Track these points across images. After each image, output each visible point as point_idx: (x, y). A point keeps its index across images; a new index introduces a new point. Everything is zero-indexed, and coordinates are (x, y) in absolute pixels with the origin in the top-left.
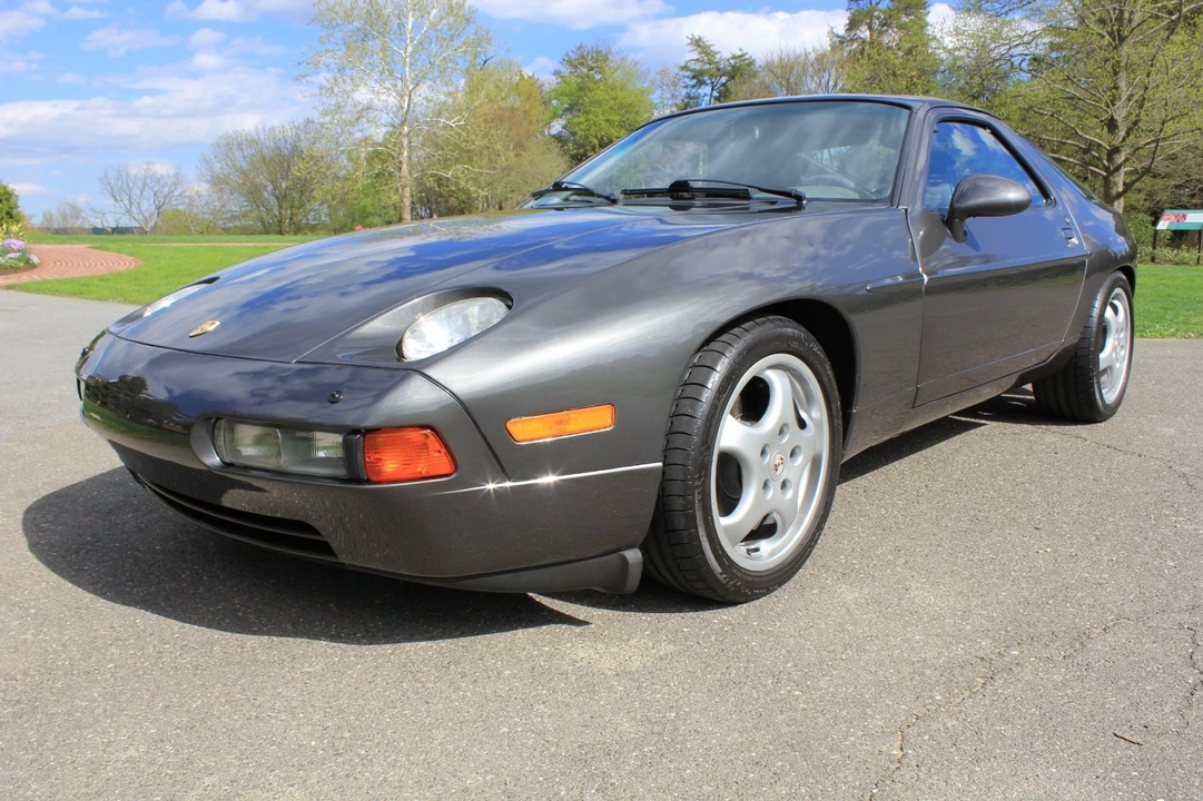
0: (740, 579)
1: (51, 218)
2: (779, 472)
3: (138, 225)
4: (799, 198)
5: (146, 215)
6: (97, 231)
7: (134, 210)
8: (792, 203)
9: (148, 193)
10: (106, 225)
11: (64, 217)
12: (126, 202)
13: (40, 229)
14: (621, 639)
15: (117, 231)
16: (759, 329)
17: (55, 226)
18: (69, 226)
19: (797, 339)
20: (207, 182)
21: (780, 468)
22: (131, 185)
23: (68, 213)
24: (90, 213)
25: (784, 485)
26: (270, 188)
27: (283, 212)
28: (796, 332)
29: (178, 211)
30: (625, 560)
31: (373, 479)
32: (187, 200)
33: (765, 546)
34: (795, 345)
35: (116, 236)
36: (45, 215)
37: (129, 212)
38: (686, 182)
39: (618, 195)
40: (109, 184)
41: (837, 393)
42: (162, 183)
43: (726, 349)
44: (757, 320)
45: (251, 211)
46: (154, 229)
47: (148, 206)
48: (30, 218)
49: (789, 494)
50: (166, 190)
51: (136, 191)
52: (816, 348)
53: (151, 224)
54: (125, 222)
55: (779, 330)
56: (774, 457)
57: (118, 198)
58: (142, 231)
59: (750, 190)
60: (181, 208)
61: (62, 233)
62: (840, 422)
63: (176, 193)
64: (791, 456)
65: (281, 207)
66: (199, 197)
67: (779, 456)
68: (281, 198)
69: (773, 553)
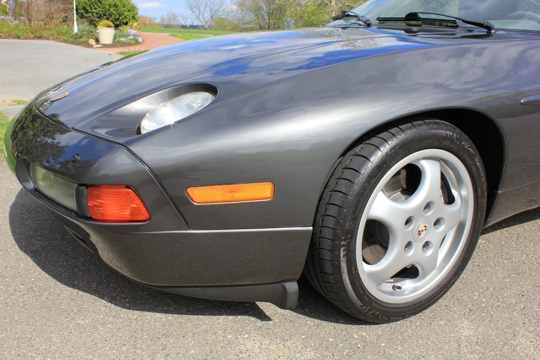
0: (377, 309)
1: (164, 19)
2: (422, 236)
3: (202, 24)
4: (489, 28)
5: (206, 20)
6: (184, 27)
7: (201, 17)
8: (483, 31)
9: (208, 9)
10: (187, 24)
11: (170, 19)
12: (197, 13)
13: (159, 24)
14: (282, 339)
15: (192, 27)
16: (414, 130)
17: (165, 23)
18: (171, 24)
19: (451, 139)
20: (235, 4)
21: (423, 234)
22: (200, 4)
23: (171, 17)
24: (180, 18)
25: (427, 245)
26: (265, 9)
27: (271, 22)
28: (450, 133)
29: (222, 18)
30: (285, 289)
31: (93, 217)
32: (226, 13)
33: (407, 284)
34: (447, 143)
35: (192, 30)
36: (161, 18)
37: (198, 18)
38: (416, 13)
39: (374, 21)
40: (190, 4)
41: (484, 179)
42: (214, 4)
43: (382, 145)
44: (414, 123)
45: (255, 20)
46: (210, 27)
47: (207, 15)
48: (155, 19)
49: (430, 252)
50: (216, 8)
51: (202, 8)
52: (468, 145)
53: (208, 24)
54: (196, 23)
55: (433, 131)
56: (418, 224)
57: (194, 11)
58: (203, 27)
59: (457, 21)
60: (223, 17)
61: (168, 27)
62: (485, 200)
63: (221, 9)
64: (435, 224)
65: (269, 19)
66: (232, 12)
67: (423, 225)
68: (270, 15)
69: (415, 290)
